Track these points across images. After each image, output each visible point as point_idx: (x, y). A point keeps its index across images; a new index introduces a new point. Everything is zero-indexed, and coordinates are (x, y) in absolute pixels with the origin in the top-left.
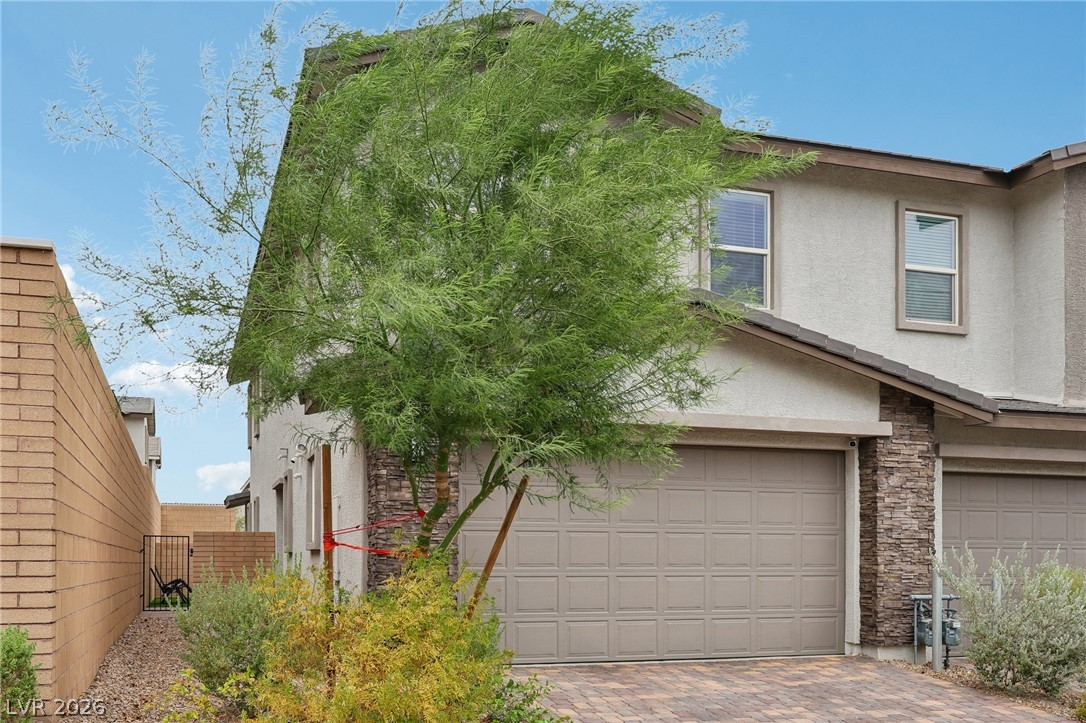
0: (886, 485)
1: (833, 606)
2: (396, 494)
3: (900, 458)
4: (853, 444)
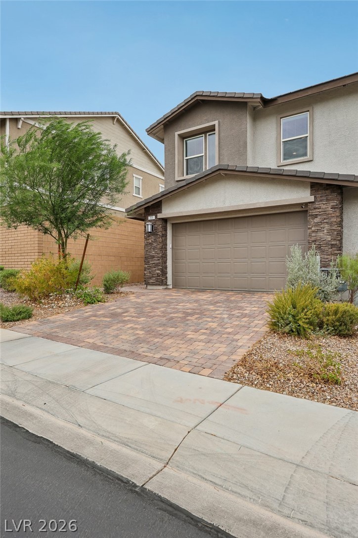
0: (312, 223)
3: (320, 210)
4: (302, 207)
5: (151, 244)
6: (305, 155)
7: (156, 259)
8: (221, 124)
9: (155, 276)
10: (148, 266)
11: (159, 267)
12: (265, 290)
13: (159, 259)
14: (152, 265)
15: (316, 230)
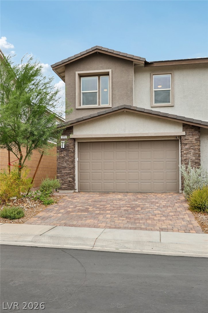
0: (184, 148)
1: (176, 180)
2: (61, 155)
3: (189, 141)
4: (177, 138)
5: (63, 157)
6: (169, 102)
7: (68, 169)
9: (67, 182)
10: (60, 174)
11: (70, 176)
12: (151, 191)
13: (71, 170)
14: (64, 174)
15: (186, 153)
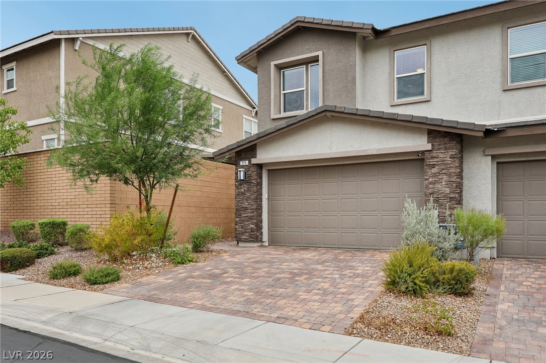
0: (430, 173)
3: (438, 160)
4: (419, 156)
5: (243, 194)
6: (422, 93)
7: (249, 211)
8: (326, 55)
9: (248, 231)
10: (240, 219)
11: (253, 221)
12: (377, 248)
13: (253, 212)
14: (244, 218)
15: (434, 182)
